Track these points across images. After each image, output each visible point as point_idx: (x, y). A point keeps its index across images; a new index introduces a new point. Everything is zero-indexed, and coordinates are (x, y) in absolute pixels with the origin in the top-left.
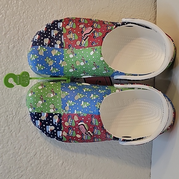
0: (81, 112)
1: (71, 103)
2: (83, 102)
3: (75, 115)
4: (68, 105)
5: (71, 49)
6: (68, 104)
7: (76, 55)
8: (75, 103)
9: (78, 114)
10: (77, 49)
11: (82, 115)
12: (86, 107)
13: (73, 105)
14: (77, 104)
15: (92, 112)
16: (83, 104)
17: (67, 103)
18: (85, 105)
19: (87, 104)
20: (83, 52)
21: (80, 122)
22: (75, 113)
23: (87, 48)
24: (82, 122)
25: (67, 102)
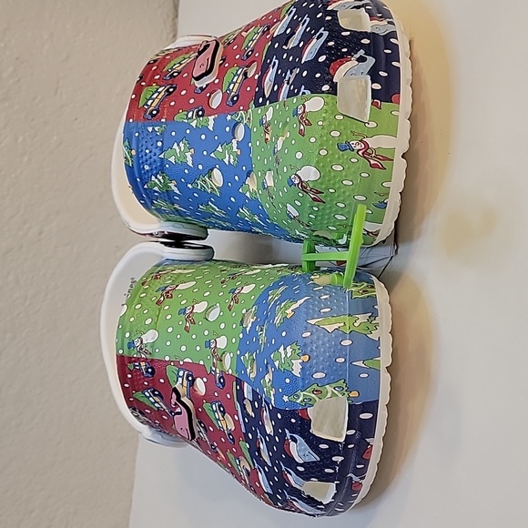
0: (194, 124)
1: (227, 156)
2: (190, 163)
3: (213, 112)
4: (235, 145)
5: (218, 371)
6: (235, 149)
7: (208, 344)
8: (212, 155)
9: (202, 116)
10: (201, 363)
11: (190, 115)
12: (175, 146)
13: (220, 149)
14: (209, 154)
15: (150, 129)
16: (188, 154)
17: (239, 153)
18: (178, 151)
19: (175, 155)
20: (184, 348)
21: (207, 85)
22: (211, 118)
23: (167, 358)
24: (201, 88)
25: (237, 156)
